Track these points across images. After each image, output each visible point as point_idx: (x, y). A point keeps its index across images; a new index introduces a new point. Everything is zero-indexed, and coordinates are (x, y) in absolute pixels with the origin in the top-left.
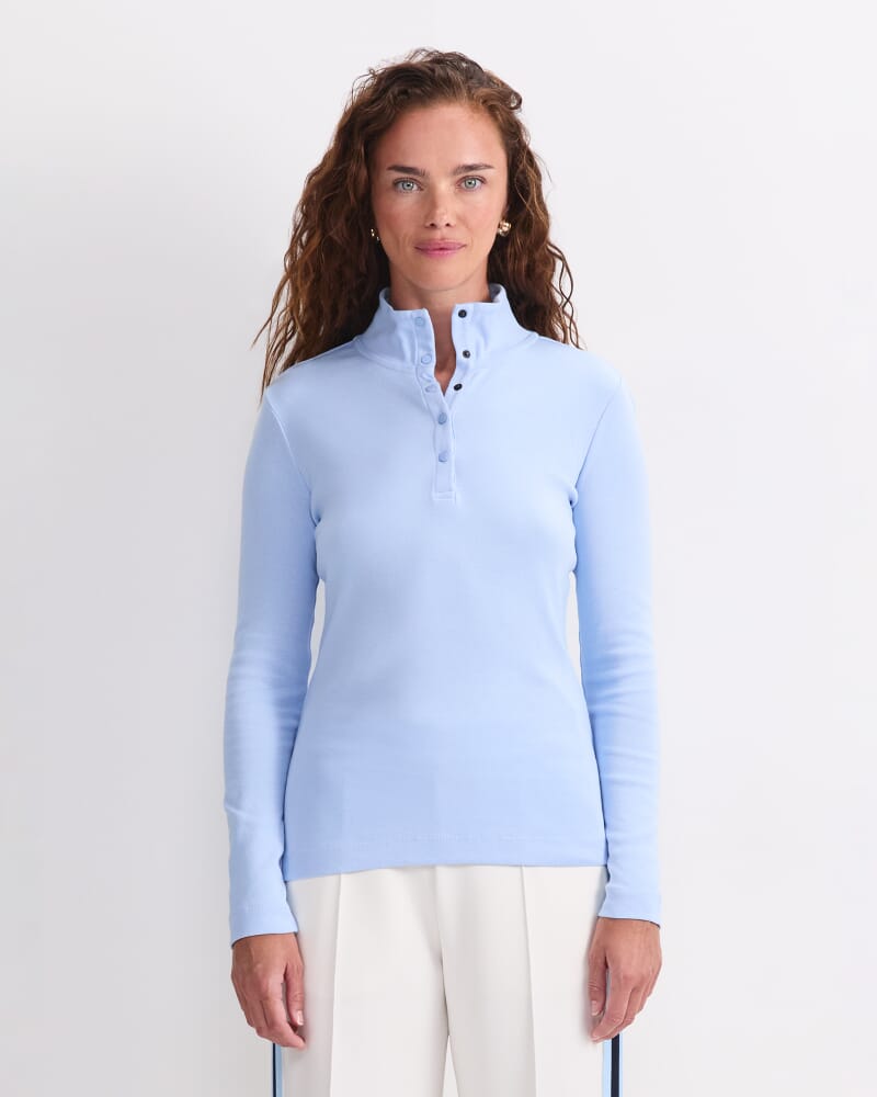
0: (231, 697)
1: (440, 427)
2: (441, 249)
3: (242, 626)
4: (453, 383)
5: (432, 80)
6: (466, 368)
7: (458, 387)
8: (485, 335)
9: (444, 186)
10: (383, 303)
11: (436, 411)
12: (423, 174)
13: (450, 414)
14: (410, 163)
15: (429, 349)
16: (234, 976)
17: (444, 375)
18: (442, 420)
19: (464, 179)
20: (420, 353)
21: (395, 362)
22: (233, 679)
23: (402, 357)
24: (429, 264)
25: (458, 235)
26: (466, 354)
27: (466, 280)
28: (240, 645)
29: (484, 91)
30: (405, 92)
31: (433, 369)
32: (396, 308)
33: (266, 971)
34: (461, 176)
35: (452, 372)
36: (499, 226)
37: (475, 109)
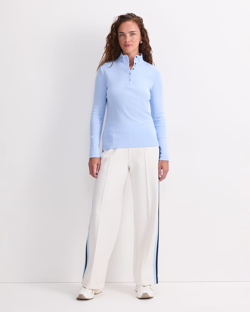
0: (92, 117)
1: (130, 75)
2: (128, 46)
3: (94, 105)
4: (132, 68)
5: (126, 17)
6: (135, 66)
7: (133, 69)
8: (139, 61)
9: (128, 35)
10: (121, 53)
11: (129, 73)
12: (124, 33)
13: (132, 73)
14: (122, 31)
15: (128, 62)
16: (89, 164)
17: (131, 67)
18: (130, 74)
19: (132, 34)
20: (126, 63)
21: (122, 64)
22: (92, 114)
23: (124, 63)
24: (126, 48)
25: (131, 43)
26: (135, 64)
27: (134, 51)
28: (93, 108)
29: (135, 19)
30: (121, 20)
31: (129, 65)
32: (123, 55)
33: (94, 164)
34: (131, 33)
35: (132, 66)
36: (140, 42)
37: (133, 22)
